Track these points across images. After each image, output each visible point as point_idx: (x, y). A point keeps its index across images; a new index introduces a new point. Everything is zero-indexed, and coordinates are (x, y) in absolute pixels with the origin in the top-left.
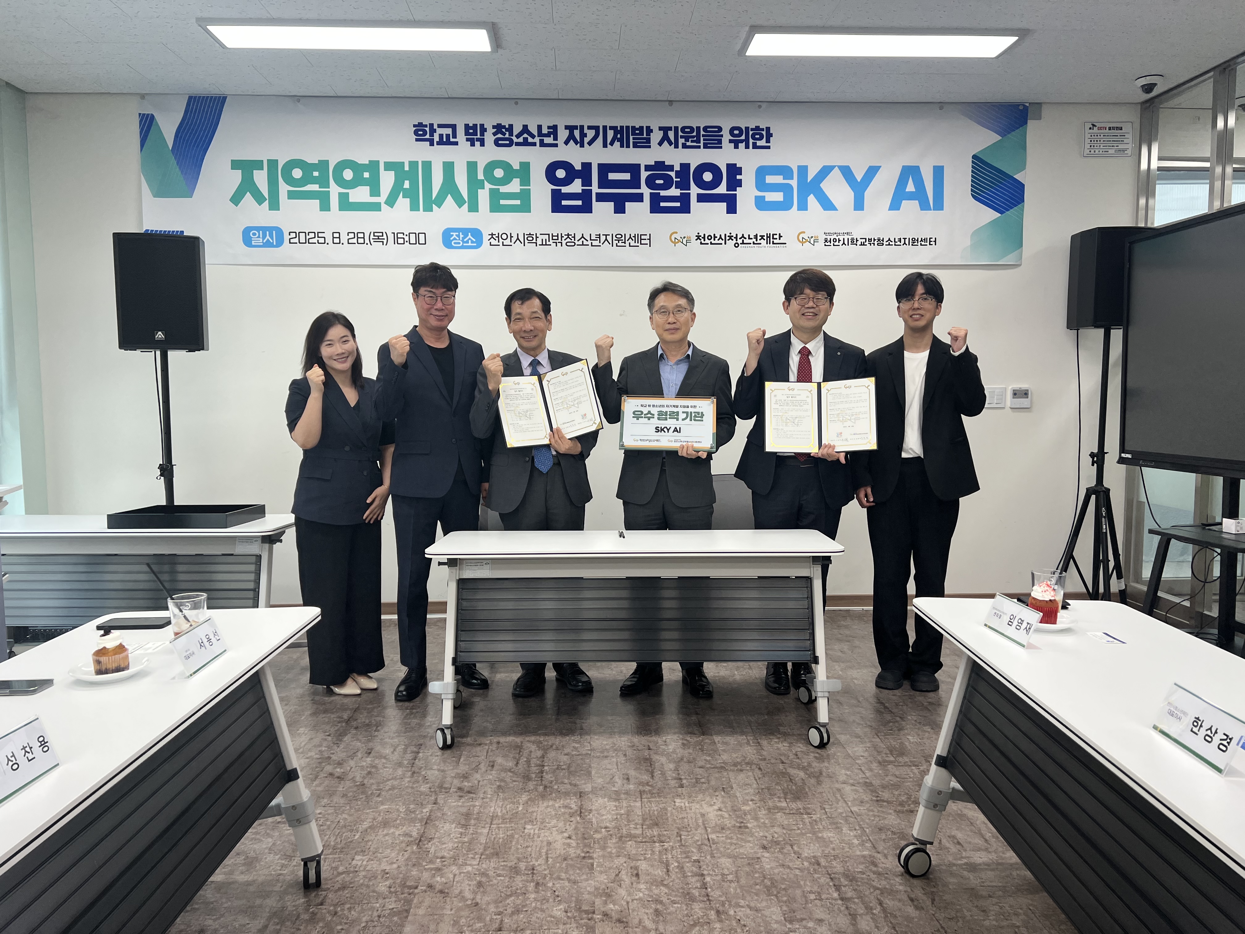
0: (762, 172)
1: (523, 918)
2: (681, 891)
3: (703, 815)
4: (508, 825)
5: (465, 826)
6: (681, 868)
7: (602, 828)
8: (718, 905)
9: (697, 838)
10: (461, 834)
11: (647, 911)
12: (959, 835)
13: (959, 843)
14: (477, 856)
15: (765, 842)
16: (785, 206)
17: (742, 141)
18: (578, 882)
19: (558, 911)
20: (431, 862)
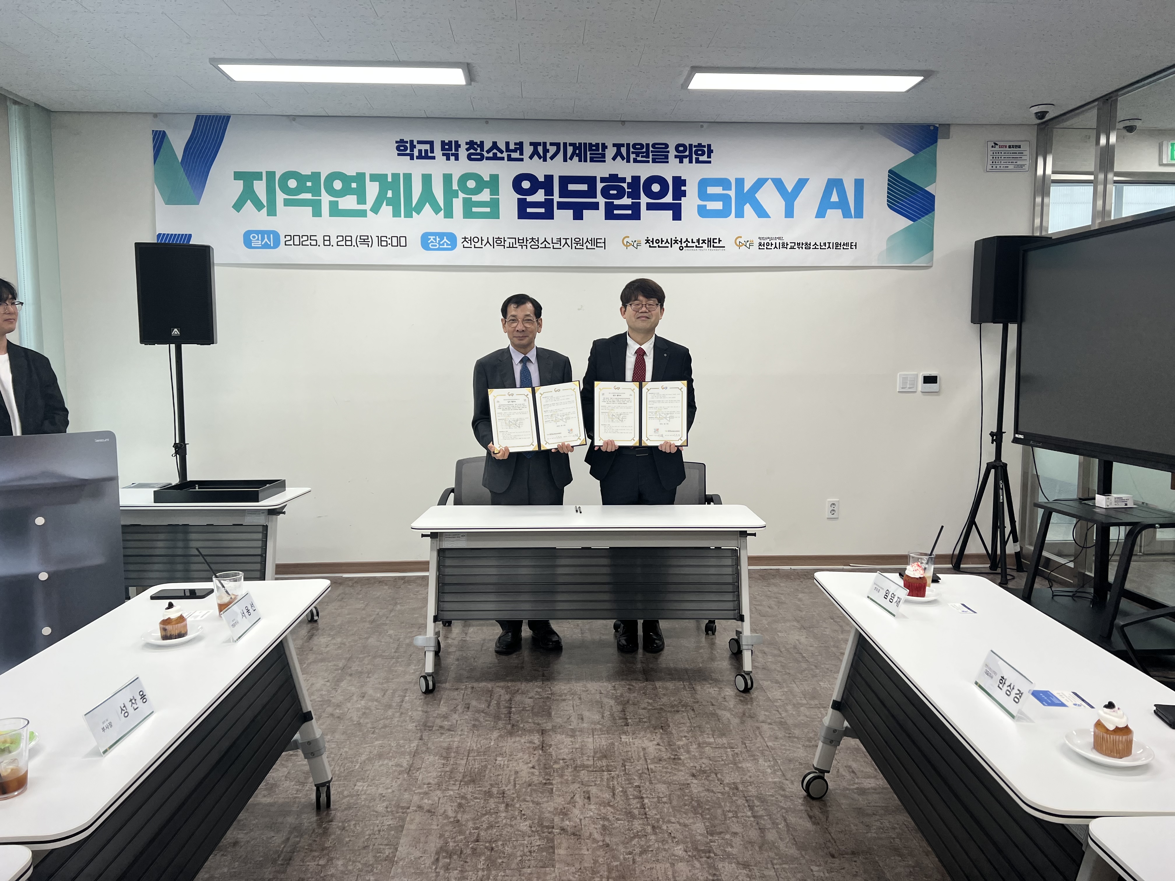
0: (704, 184)
1: (496, 831)
2: (624, 810)
3: (644, 749)
4: (482, 758)
5: (447, 758)
6: (624, 792)
7: (560, 760)
8: (654, 822)
9: (639, 768)
10: (443, 764)
11: (596, 827)
12: (854, 765)
13: (853, 772)
14: (457, 783)
15: (694, 771)
16: (724, 213)
17: (686, 157)
18: (540, 804)
19: (524, 826)
20: (420, 787)
